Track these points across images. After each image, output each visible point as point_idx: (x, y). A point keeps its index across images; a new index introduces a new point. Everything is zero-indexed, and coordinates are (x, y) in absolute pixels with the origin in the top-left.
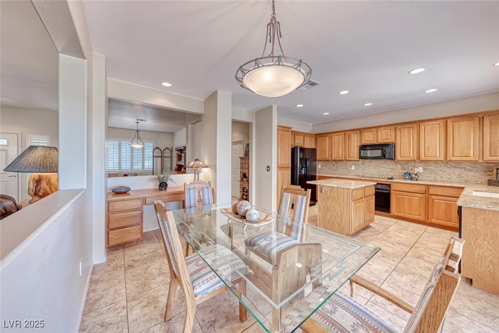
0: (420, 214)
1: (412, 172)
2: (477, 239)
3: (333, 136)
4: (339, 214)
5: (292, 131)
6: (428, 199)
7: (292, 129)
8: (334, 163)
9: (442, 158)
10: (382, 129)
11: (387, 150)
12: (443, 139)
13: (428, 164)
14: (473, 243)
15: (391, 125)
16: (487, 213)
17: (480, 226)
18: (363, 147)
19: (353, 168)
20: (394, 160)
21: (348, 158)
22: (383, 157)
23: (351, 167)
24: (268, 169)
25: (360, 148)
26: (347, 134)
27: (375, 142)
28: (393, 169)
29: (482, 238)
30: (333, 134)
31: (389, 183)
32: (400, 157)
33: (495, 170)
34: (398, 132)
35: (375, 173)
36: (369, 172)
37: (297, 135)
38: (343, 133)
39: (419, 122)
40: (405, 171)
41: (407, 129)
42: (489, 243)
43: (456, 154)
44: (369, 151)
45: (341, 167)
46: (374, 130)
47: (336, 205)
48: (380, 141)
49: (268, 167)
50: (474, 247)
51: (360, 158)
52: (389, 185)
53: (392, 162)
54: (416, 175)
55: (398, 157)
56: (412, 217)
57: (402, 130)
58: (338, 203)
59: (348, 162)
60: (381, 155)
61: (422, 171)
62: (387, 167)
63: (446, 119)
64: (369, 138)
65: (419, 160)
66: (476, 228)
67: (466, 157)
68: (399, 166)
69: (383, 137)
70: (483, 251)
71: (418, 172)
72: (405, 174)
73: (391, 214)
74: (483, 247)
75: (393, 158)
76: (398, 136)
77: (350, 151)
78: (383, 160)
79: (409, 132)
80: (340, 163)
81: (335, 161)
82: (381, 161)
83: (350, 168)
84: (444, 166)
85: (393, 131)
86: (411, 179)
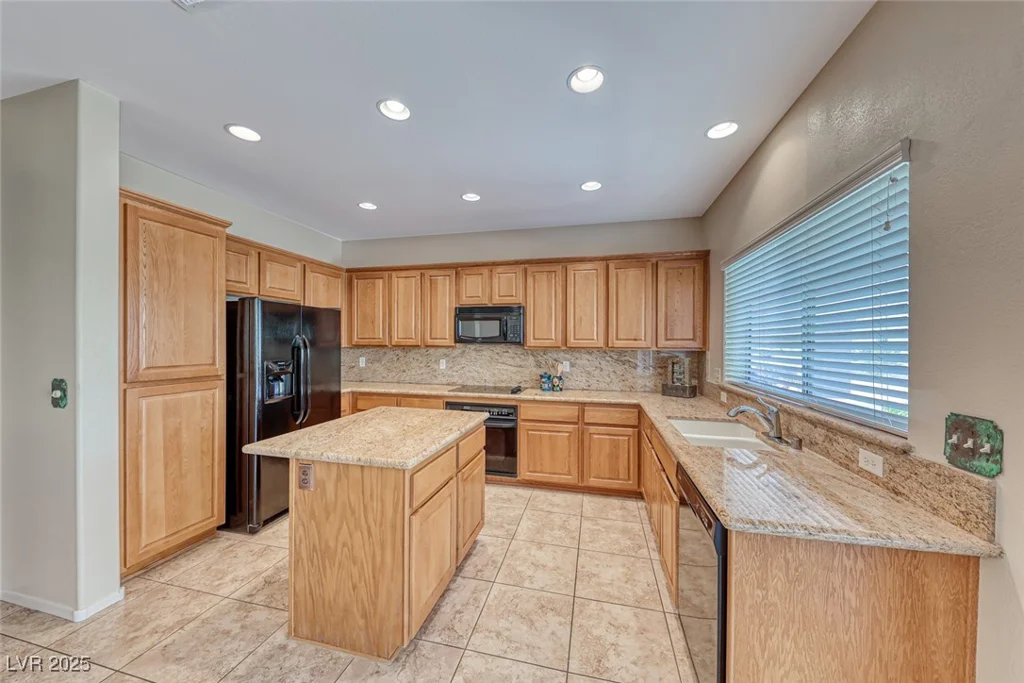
0: (569, 471)
1: (552, 373)
2: (768, 636)
3: (395, 280)
4: (368, 572)
5: (229, 238)
6: (583, 433)
7: (229, 231)
8: (398, 352)
9: (601, 343)
10: (500, 269)
11: (511, 321)
12: (602, 302)
13: (577, 355)
14: (758, 651)
15: (517, 263)
16: (794, 544)
17: (776, 589)
18: (464, 313)
19: (443, 365)
20: (523, 345)
21: (430, 342)
22: (503, 338)
23: (437, 362)
24: (58, 394)
25: (456, 315)
26: (427, 277)
27: (485, 301)
28: (520, 366)
29: (779, 631)
30: (394, 274)
31: (513, 403)
32: (534, 339)
33: (671, 366)
34: (530, 280)
35: (487, 376)
36: (475, 375)
37: (271, 260)
38: (418, 272)
39: (565, 262)
40: (541, 371)
41: (544, 276)
42: (796, 643)
43: (621, 336)
44: (477, 323)
45: (415, 364)
46: (485, 271)
47: (357, 535)
48: (497, 300)
49: (58, 384)
50: (761, 665)
51: (456, 342)
52: (515, 408)
53: (519, 350)
54: (560, 378)
55: (531, 342)
56: (555, 479)
57: (538, 276)
58: (364, 527)
59: (432, 351)
60: (497, 334)
61: (568, 370)
62: (510, 361)
63: (606, 259)
64: (475, 291)
65: (566, 347)
66: (765, 597)
67: (635, 340)
68: (531, 358)
69: (503, 289)
70: (782, 672)
71: (562, 372)
72: (542, 377)
73: (518, 478)
74: (782, 659)
75: (520, 343)
76: (530, 291)
77: (434, 322)
78: (503, 345)
79: (549, 281)
80: (412, 354)
81: (403, 347)
82: (499, 348)
83: (436, 367)
84: (601, 358)
85: (520, 275)
86: (553, 388)
